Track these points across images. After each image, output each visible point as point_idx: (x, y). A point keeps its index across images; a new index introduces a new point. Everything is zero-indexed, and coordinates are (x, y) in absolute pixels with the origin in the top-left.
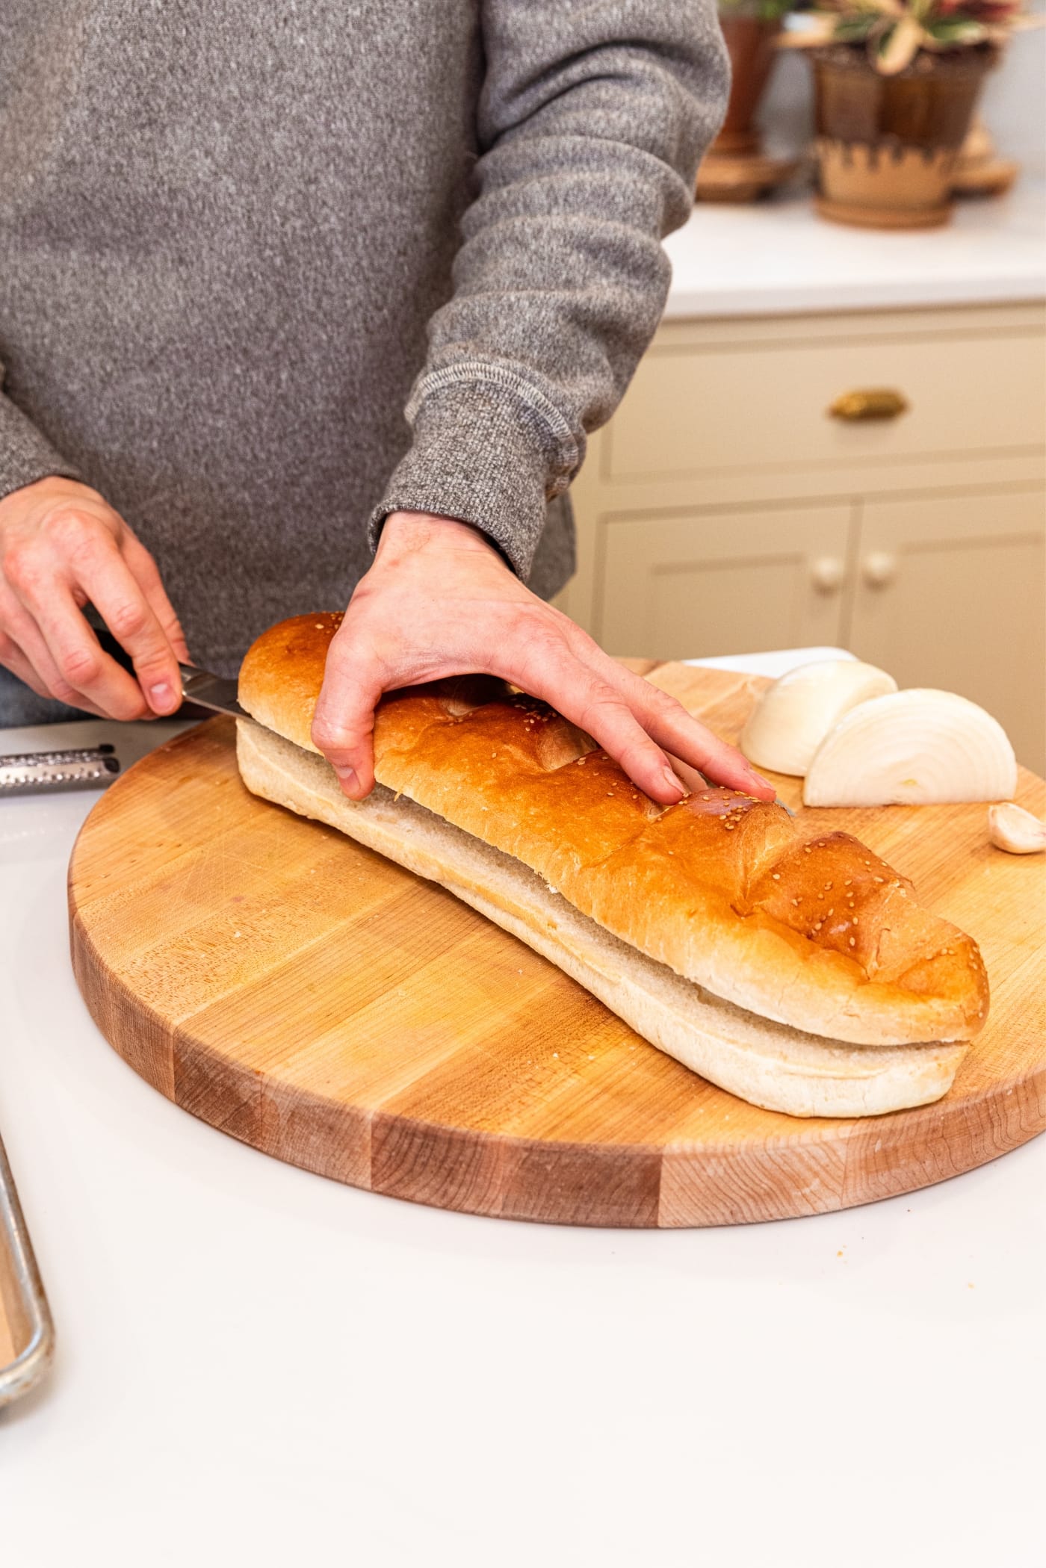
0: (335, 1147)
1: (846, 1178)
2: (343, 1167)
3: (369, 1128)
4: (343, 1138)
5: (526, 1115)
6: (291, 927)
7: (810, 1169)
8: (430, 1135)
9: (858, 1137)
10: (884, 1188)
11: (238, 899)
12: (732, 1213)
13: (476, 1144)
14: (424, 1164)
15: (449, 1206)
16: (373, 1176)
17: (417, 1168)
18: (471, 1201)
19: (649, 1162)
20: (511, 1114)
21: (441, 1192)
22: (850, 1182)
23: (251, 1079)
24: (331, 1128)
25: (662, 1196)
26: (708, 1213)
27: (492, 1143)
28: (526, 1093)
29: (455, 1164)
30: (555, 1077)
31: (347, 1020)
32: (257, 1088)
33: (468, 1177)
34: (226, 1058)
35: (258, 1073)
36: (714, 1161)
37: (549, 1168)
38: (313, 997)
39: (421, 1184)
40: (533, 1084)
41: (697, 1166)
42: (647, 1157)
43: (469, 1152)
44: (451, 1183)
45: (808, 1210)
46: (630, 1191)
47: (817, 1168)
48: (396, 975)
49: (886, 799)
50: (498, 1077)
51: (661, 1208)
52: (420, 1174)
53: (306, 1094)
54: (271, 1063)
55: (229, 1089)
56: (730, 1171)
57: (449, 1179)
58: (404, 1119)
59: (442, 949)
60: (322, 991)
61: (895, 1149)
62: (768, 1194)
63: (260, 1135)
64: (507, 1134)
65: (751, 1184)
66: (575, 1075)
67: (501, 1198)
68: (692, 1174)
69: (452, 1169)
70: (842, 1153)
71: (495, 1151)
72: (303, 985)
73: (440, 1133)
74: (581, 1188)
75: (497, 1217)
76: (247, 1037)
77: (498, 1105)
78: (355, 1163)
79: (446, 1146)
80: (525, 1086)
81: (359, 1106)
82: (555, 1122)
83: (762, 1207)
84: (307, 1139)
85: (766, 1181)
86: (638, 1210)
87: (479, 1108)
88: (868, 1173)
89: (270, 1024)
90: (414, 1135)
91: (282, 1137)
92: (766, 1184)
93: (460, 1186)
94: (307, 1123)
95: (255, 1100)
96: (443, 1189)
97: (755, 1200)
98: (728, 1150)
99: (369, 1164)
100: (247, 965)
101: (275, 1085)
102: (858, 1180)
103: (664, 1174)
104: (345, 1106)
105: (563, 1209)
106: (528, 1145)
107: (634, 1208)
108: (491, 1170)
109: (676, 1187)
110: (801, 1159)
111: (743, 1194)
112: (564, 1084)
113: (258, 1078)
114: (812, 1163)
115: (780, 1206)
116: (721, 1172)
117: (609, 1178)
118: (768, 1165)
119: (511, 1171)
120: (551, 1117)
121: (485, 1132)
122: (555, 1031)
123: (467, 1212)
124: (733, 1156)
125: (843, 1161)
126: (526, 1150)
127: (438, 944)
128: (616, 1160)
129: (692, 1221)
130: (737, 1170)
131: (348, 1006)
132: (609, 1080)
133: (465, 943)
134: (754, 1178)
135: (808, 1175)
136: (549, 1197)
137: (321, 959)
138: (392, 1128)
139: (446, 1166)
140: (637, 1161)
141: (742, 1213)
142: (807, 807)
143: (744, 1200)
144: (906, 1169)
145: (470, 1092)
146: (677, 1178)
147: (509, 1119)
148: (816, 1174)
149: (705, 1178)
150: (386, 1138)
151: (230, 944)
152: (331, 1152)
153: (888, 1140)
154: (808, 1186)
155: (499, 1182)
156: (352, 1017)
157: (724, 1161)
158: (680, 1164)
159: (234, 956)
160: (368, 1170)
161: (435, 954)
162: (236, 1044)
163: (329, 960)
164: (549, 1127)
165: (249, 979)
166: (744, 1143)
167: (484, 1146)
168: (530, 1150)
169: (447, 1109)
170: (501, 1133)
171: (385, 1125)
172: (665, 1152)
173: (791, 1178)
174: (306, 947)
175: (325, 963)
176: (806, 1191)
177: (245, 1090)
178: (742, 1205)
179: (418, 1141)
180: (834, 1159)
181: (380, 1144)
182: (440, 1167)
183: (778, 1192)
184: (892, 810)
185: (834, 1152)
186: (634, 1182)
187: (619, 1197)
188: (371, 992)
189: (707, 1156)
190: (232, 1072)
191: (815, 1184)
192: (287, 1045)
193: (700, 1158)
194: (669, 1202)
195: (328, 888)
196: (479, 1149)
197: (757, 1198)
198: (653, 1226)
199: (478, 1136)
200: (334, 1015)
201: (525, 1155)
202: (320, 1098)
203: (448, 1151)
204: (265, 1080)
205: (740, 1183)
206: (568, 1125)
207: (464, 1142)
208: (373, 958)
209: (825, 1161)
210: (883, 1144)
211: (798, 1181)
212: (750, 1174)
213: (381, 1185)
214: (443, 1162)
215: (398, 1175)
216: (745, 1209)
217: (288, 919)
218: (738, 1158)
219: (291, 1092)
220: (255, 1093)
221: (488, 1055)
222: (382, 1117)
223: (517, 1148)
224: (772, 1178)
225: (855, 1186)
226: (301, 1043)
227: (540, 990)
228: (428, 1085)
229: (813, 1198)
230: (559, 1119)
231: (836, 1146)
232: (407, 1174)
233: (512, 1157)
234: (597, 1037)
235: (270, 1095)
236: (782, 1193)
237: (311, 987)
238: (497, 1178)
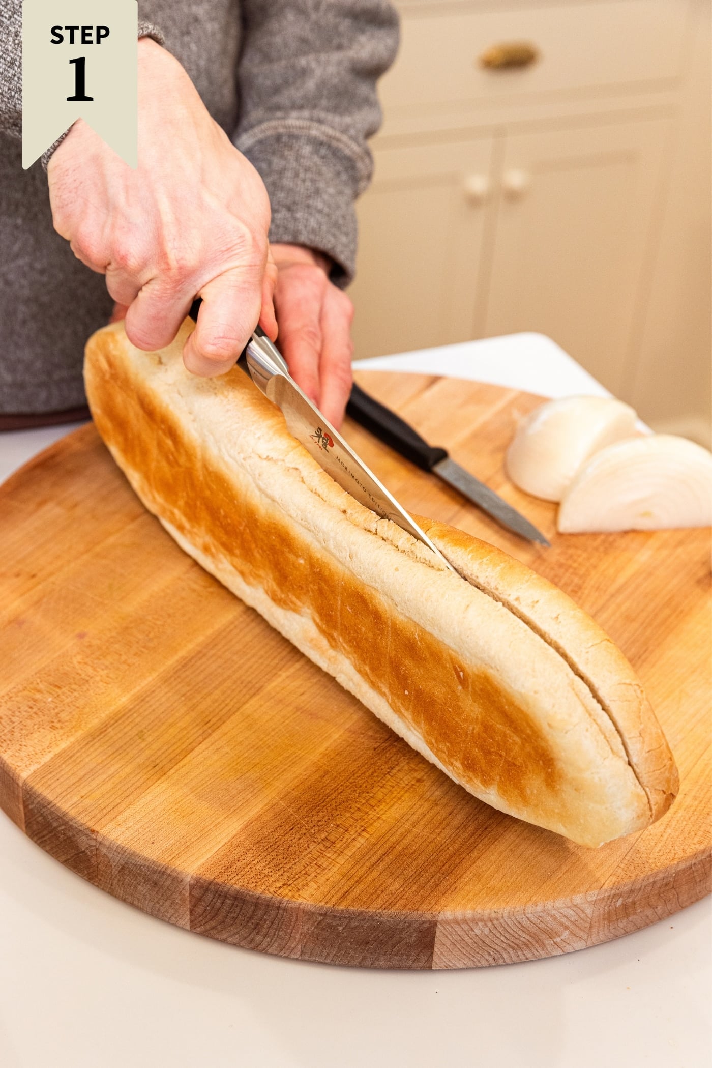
0: (159, 897)
1: (591, 927)
2: (166, 911)
3: (188, 887)
4: (165, 892)
5: (321, 879)
6: (127, 667)
7: (562, 924)
8: (239, 899)
9: (603, 898)
10: (622, 931)
11: (81, 636)
12: (494, 959)
13: (278, 908)
14: (235, 919)
15: (256, 948)
16: (191, 922)
17: (228, 920)
18: (274, 947)
19: (426, 926)
20: (309, 878)
21: (249, 939)
22: (594, 930)
23: (87, 835)
24: (155, 883)
25: (436, 949)
26: (474, 960)
27: (292, 908)
28: (322, 854)
29: (261, 920)
30: (347, 835)
31: (172, 771)
32: (93, 843)
33: (272, 931)
34: (66, 814)
35: (93, 831)
36: (480, 924)
37: (341, 928)
38: (143, 745)
39: (232, 932)
40: (328, 844)
41: (466, 928)
42: (424, 922)
43: (272, 914)
44: (257, 933)
45: (559, 952)
46: (410, 946)
47: (567, 923)
48: (214, 720)
49: (627, 525)
50: (298, 836)
51: (435, 958)
52: (232, 925)
53: (133, 854)
54: (104, 821)
55: (69, 838)
56: (495, 931)
57: (256, 930)
58: (217, 884)
59: (253, 691)
60: (150, 739)
61: (634, 903)
62: (525, 944)
63: (96, 876)
64: (305, 901)
65: (512, 939)
66: (364, 834)
67: (299, 947)
68: (462, 933)
69: (258, 924)
70: (589, 911)
71: (294, 915)
72: (134, 732)
73: (248, 898)
74: (368, 943)
75: (297, 959)
76: (83, 793)
77: (298, 868)
78: (176, 911)
79: (253, 908)
80: (321, 846)
81: (179, 869)
82: (346, 888)
83: (520, 953)
84: (135, 887)
85: (524, 935)
86: (416, 959)
87: (281, 871)
88: (610, 922)
89: (104, 776)
90: (225, 897)
91: (115, 882)
92: (524, 937)
93: (265, 936)
94: (135, 875)
95: (91, 851)
96: (251, 937)
97: (514, 949)
98: (493, 915)
99: (188, 913)
100: (87, 710)
101: (107, 843)
102: (601, 928)
103: (438, 934)
104: (167, 868)
105: (352, 957)
106: (323, 912)
107: (412, 958)
108: (291, 927)
109: (448, 943)
110: (554, 918)
111: (504, 945)
112: (355, 843)
113: (93, 836)
114: (564, 920)
115: (535, 952)
116: (486, 931)
117: (392, 936)
118: (527, 924)
119: (308, 929)
120: (343, 882)
121: (287, 899)
122: (348, 783)
123: (271, 954)
124: (497, 920)
125: (590, 916)
126: (321, 915)
127: (250, 685)
128: (398, 924)
129: (462, 966)
130: (500, 929)
131: (172, 756)
132: (393, 839)
133: (273, 684)
134: (514, 934)
135: (559, 928)
136: (340, 949)
137: (151, 703)
138: (207, 890)
139: (253, 921)
140: (415, 925)
141: (503, 958)
142: (560, 535)
143: (505, 950)
144: (641, 915)
145: (274, 853)
146: (449, 937)
147: (307, 885)
148: (566, 928)
149: (473, 936)
150: (202, 896)
151: (74, 687)
152: (156, 900)
153: (628, 897)
154: (559, 936)
155: (298, 936)
156: (176, 767)
157: (489, 924)
158: (452, 927)
159: (76, 699)
160: (188, 918)
161: (247, 696)
162: (75, 799)
163: (157, 704)
164: (341, 893)
165: (89, 726)
166: (507, 909)
167: (285, 910)
168: (325, 915)
169: (254, 873)
170: (300, 900)
171: (201, 887)
172: (440, 918)
173: (545, 932)
174: (138, 688)
175: (154, 707)
176: (558, 940)
177: (83, 842)
178: (504, 953)
179: (229, 902)
180: (582, 916)
181: (196, 901)
182: (248, 922)
183: (534, 943)
184: (631, 536)
185: (583, 911)
186: (413, 938)
187: (400, 950)
188: (191, 740)
189: (475, 921)
190: (71, 826)
191: (566, 934)
192: (118, 801)
193: (469, 922)
194: (442, 953)
195: (159, 623)
196: (281, 912)
197: (516, 947)
198: (427, 968)
199: (280, 902)
200: (161, 765)
201: (320, 918)
202: (146, 859)
203: (254, 911)
204: (99, 839)
205: (502, 938)
206: (357, 890)
207: (268, 906)
208: (195, 701)
209: (574, 917)
210: (624, 900)
211: (551, 934)
212: (511, 932)
213: (199, 929)
214: (250, 918)
215: (213, 923)
216: (505, 956)
217: (124, 658)
218: (502, 921)
219: (121, 850)
220: (92, 846)
221: (291, 810)
222: (198, 880)
223: (313, 913)
224: (529, 933)
225: (598, 932)
226: (131, 798)
227: (336, 736)
228: (238, 845)
229: (562, 944)
230: (350, 883)
231: (584, 906)
232: (220, 924)
233: (309, 919)
234: (384, 790)
235: (104, 850)
236: (537, 942)
237: (141, 735)
238: (297, 933)
